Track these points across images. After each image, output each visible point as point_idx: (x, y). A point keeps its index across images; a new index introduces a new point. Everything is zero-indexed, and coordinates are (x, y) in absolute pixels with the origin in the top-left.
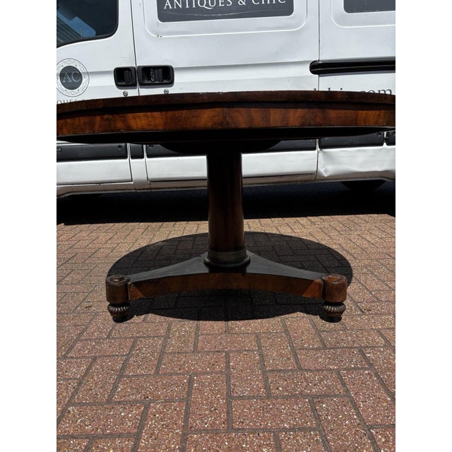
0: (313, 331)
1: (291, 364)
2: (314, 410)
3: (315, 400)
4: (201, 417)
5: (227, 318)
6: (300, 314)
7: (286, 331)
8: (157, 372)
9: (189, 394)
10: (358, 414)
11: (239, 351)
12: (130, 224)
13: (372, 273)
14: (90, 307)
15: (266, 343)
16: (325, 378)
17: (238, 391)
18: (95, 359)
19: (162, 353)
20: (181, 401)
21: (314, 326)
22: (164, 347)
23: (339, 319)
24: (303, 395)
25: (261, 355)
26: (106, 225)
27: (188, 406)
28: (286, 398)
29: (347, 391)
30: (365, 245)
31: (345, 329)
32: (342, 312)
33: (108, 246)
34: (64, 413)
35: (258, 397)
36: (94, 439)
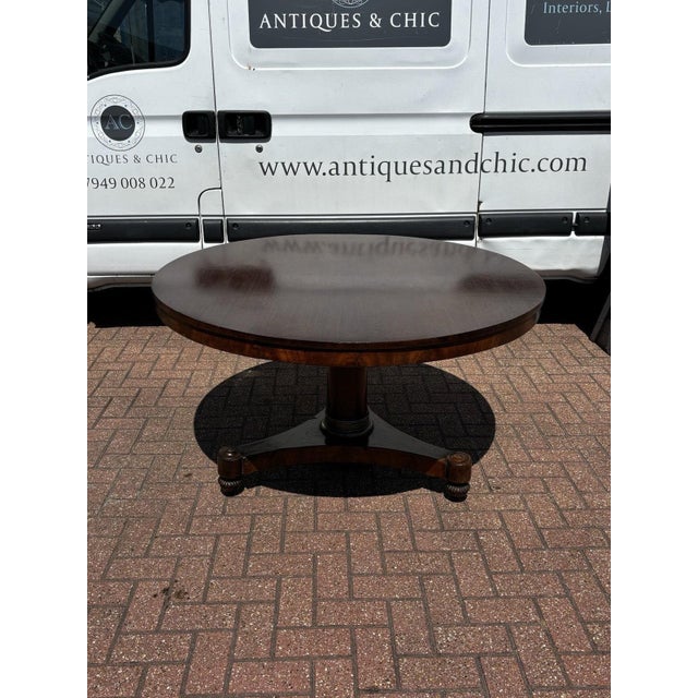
0: (434, 510)
1: (408, 546)
2: (422, 585)
3: (423, 577)
4: (328, 589)
5: (346, 494)
6: (423, 490)
7: (407, 511)
8: (282, 551)
9: (315, 570)
10: (458, 588)
11: (359, 532)
13: (518, 436)
14: (190, 475)
15: (385, 524)
16: (437, 558)
17: (358, 569)
18: (218, 537)
19: (283, 532)
20: (308, 576)
21: (437, 505)
22: (284, 525)
24: (414, 573)
25: (380, 536)
27: (315, 581)
28: (400, 575)
29: (454, 570)
30: (521, 383)
31: (467, 510)
33: (179, 374)
34: (208, 585)
35: (375, 574)
36: (241, 604)
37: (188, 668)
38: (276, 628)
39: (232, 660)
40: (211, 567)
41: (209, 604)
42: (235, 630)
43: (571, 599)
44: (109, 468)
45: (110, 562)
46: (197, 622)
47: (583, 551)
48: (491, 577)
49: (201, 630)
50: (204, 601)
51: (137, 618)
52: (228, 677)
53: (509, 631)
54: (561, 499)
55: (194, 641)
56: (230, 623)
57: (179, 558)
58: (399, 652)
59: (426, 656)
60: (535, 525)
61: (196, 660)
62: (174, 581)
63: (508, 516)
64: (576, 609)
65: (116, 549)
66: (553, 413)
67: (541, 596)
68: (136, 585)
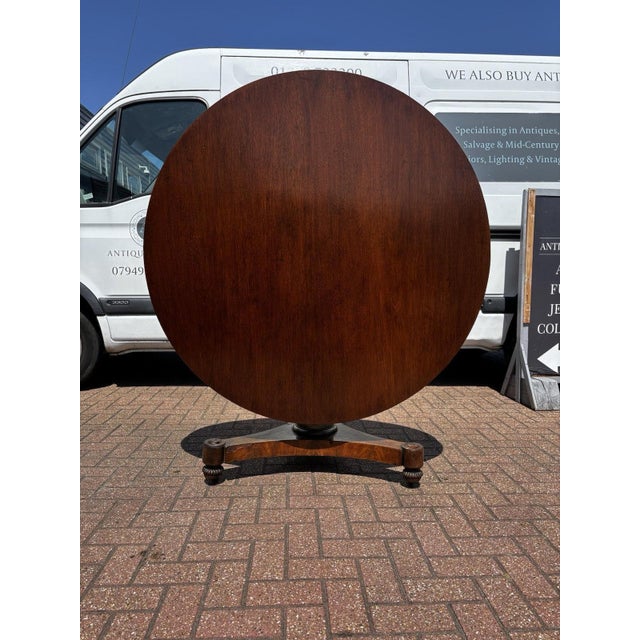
0: (392, 495)
1: (372, 517)
2: (387, 547)
3: (388, 541)
4: (298, 550)
6: (382, 481)
7: (369, 495)
8: (256, 522)
9: (286, 536)
10: (421, 550)
12: (196, 388)
13: (457, 448)
14: (179, 471)
15: (350, 504)
16: (399, 527)
17: (327, 535)
18: (198, 512)
19: (258, 509)
20: (280, 540)
21: (394, 490)
22: (259, 504)
23: (418, 485)
24: (379, 538)
25: (346, 511)
26: (167, 387)
27: (287, 544)
28: (366, 539)
29: (416, 535)
30: (456, 419)
31: (422, 493)
32: (419, 478)
33: (177, 412)
34: (184, 548)
35: (343, 538)
36: (214, 563)
37: (156, 616)
38: (247, 582)
39: (201, 609)
40: (190, 534)
41: (183, 563)
42: (207, 584)
43: (529, 556)
44: (108, 467)
45: (94, 532)
46: (170, 577)
47: (531, 522)
48: (450, 541)
49: (173, 584)
50: (180, 560)
51: (112, 574)
52: (196, 623)
53: (476, 583)
54: (503, 487)
55: (164, 594)
56: (202, 578)
57: (160, 528)
58: (371, 600)
59: (397, 604)
60: (483, 503)
61: (166, 609)
62: (152, 545)
63: (459, 498)
64: (535, 564)
65: (101, 522)
66: (482, 434)
67: (500, 555)
68: (115, 549)
